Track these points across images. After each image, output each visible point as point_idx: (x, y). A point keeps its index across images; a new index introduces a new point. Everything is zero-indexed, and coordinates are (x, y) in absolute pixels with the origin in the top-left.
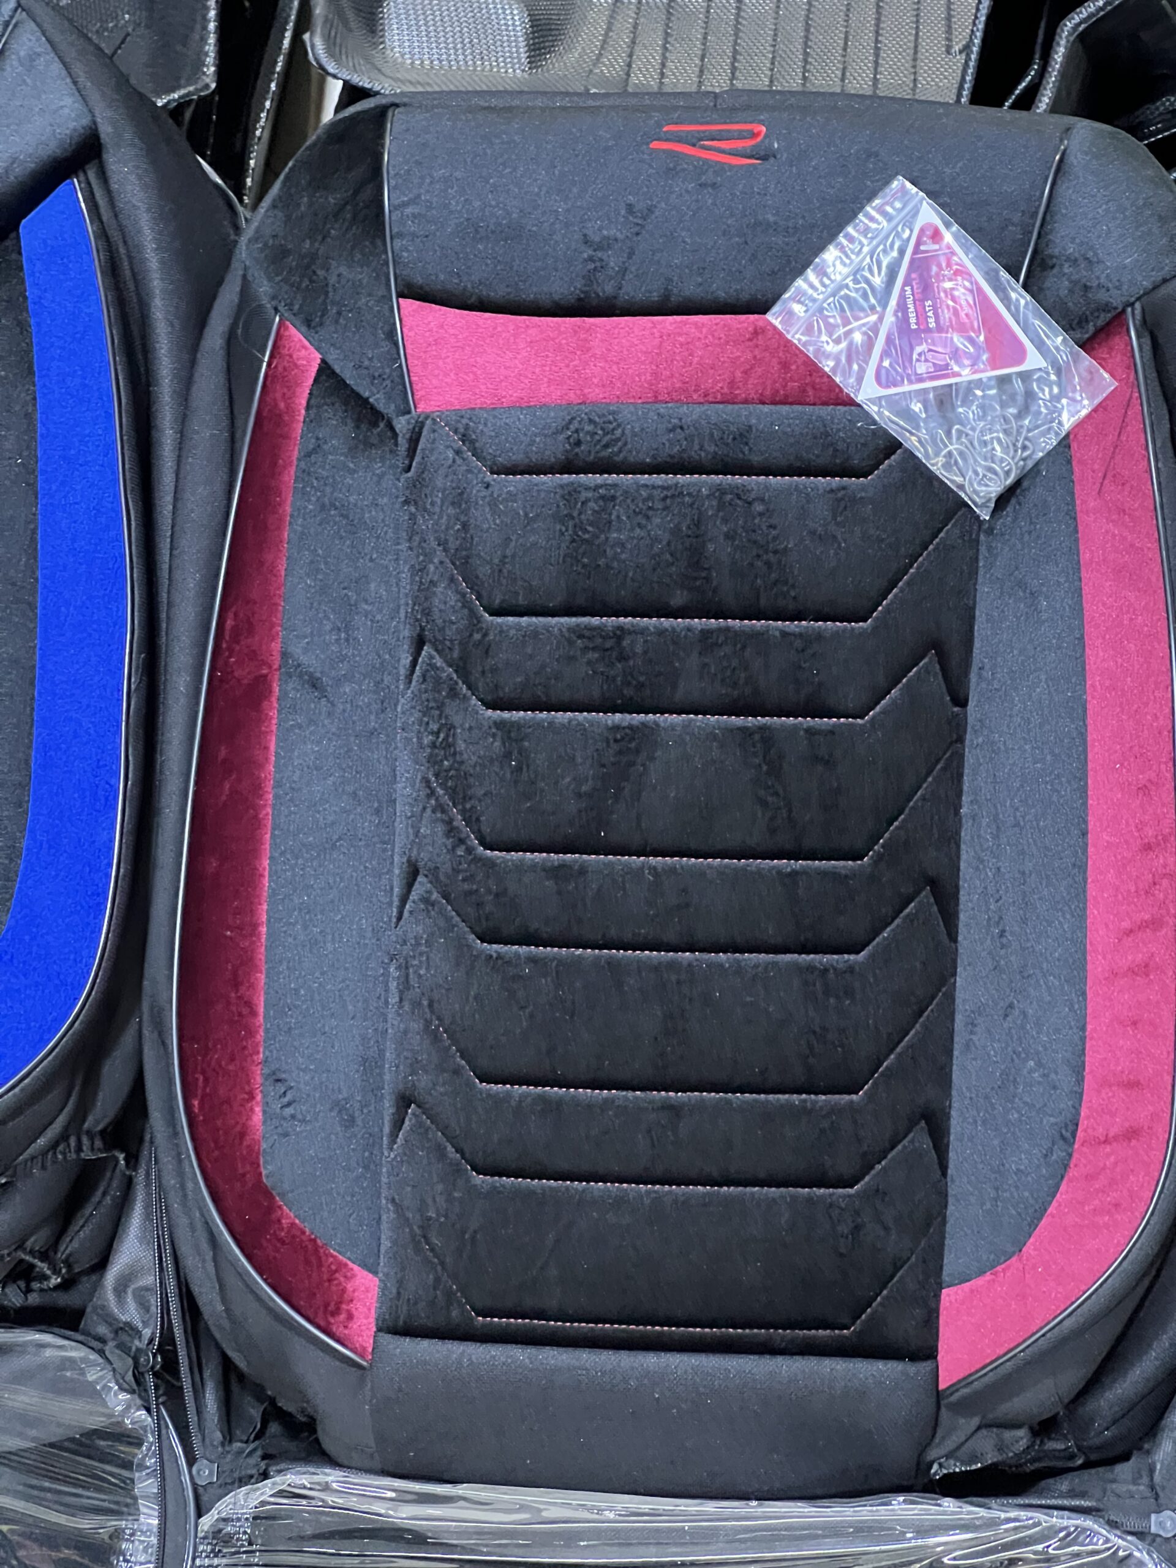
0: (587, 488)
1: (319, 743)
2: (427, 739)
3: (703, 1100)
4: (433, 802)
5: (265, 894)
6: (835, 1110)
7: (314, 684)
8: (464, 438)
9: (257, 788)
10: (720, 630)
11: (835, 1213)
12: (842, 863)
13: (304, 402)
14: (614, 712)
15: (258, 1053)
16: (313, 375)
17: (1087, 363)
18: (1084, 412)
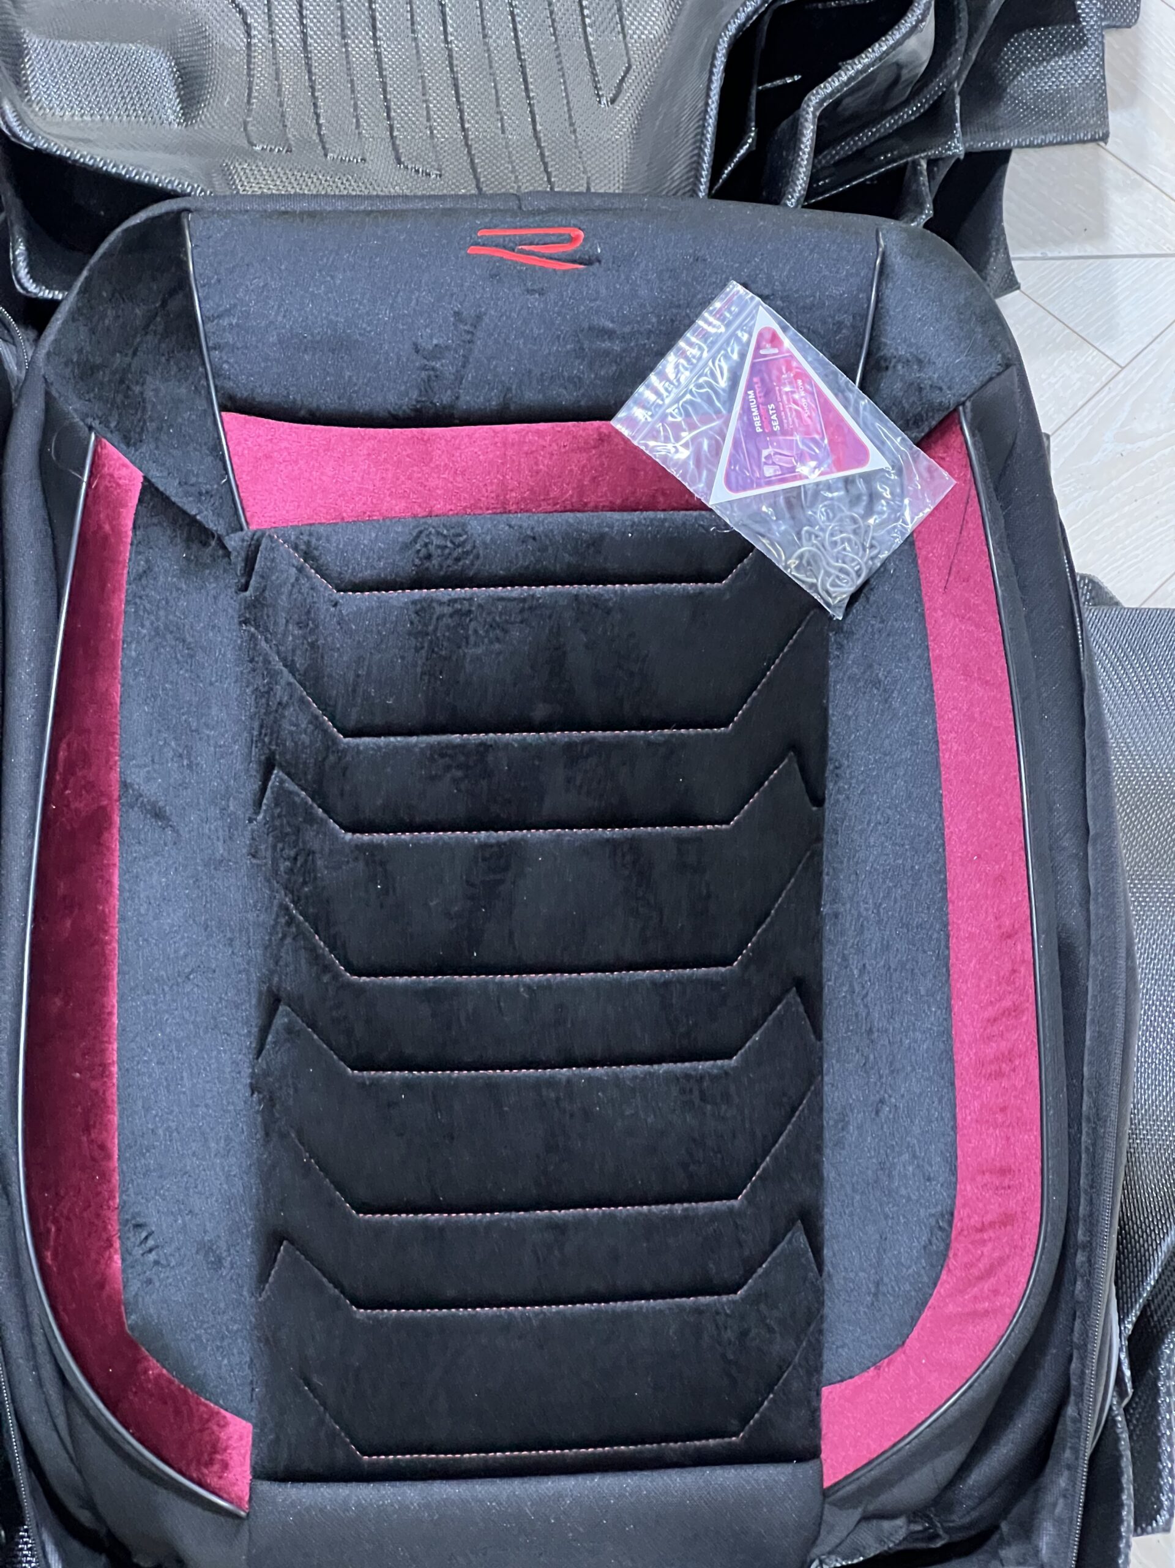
0: (441, 603)
1: (166, 874)
2: (284, 865)
3: (586, 1215)
4: (294, 930)
5: (115, 1032)
6: (715, 1216)
7: (158, 814)
8: (307, 556)
9: (102, 924)
10: (585, 742)
11: (721, 1319)
12: (713, 969)
13: (131, 525)
14: (479, 830)
15: (114, 1197)
16: (137, 495)
17: (925, 463)
18: (928, 511)
